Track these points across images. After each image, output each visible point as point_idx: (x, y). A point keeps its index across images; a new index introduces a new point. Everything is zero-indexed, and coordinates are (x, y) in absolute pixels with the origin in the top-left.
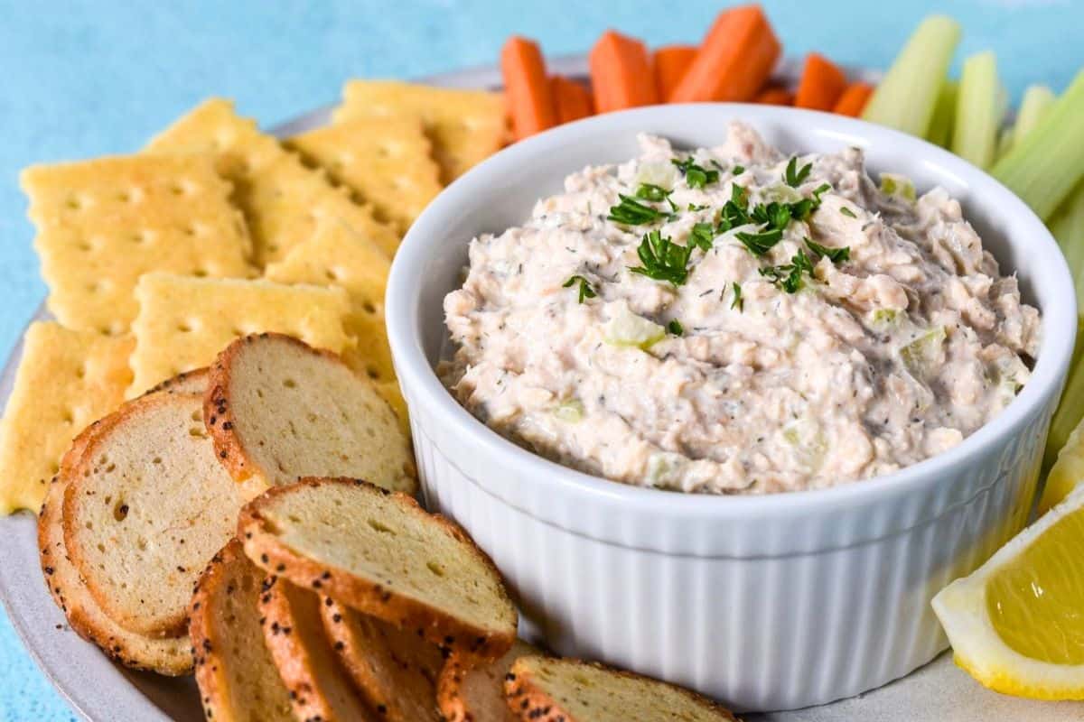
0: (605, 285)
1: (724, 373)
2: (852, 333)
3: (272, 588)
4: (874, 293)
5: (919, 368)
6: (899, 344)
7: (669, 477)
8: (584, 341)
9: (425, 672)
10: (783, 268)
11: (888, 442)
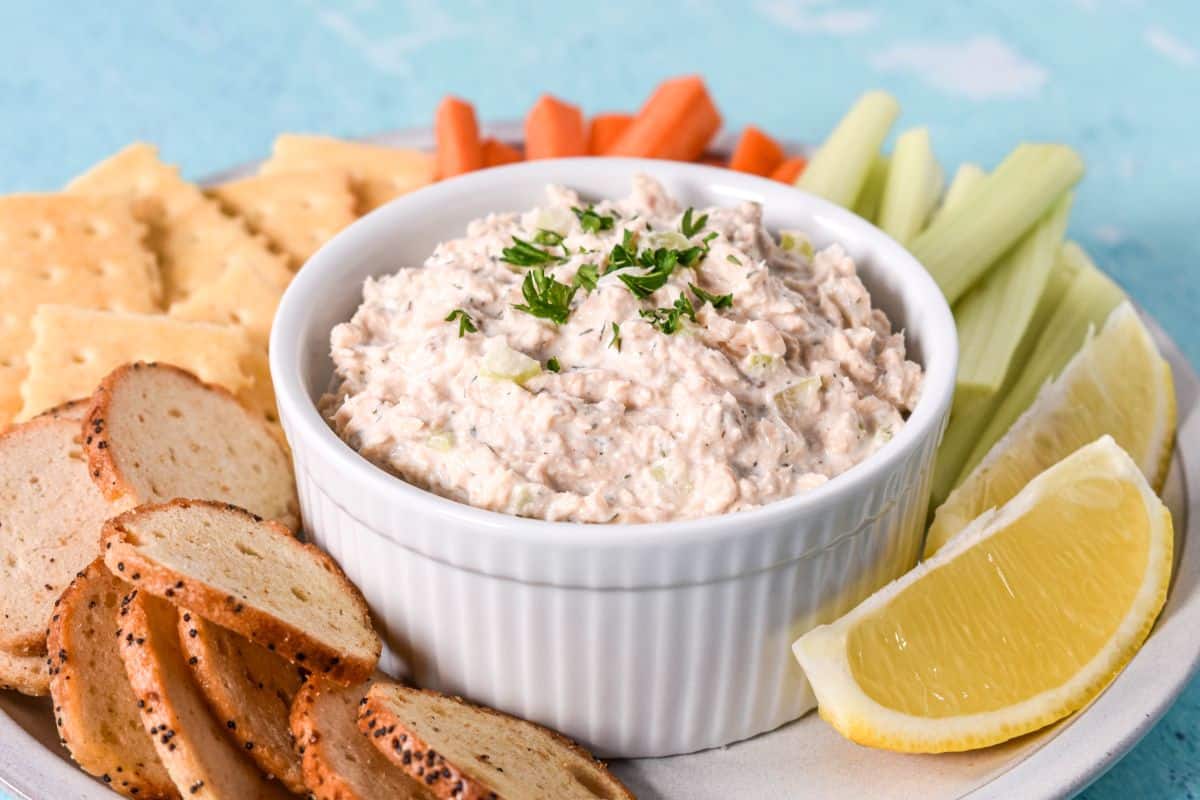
0: (487, 321)
1: (595, 409)
2: (726, 375)
3: (131, 602)
4: (752, 339)
5: (793, 414)
6: (775, 389)
7: (530, 507)
8: (460, 375)
9: (282, 696)
10: (664, 311)
11: (754, 484)
